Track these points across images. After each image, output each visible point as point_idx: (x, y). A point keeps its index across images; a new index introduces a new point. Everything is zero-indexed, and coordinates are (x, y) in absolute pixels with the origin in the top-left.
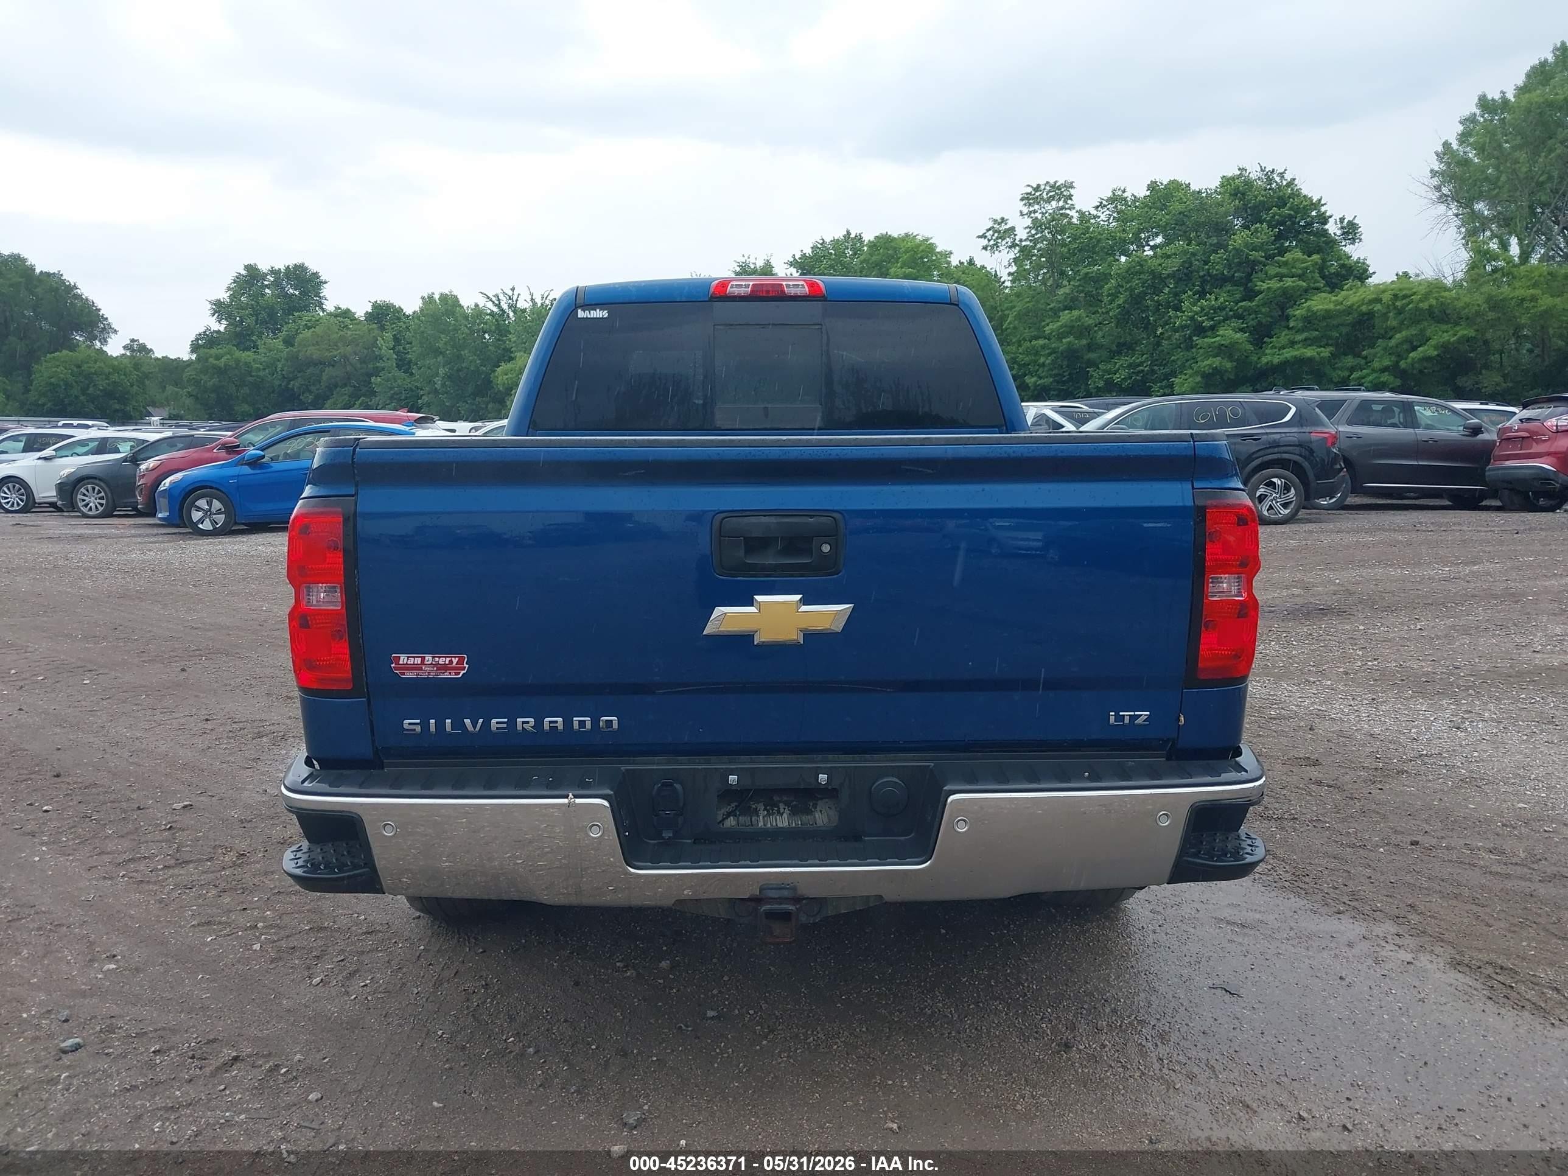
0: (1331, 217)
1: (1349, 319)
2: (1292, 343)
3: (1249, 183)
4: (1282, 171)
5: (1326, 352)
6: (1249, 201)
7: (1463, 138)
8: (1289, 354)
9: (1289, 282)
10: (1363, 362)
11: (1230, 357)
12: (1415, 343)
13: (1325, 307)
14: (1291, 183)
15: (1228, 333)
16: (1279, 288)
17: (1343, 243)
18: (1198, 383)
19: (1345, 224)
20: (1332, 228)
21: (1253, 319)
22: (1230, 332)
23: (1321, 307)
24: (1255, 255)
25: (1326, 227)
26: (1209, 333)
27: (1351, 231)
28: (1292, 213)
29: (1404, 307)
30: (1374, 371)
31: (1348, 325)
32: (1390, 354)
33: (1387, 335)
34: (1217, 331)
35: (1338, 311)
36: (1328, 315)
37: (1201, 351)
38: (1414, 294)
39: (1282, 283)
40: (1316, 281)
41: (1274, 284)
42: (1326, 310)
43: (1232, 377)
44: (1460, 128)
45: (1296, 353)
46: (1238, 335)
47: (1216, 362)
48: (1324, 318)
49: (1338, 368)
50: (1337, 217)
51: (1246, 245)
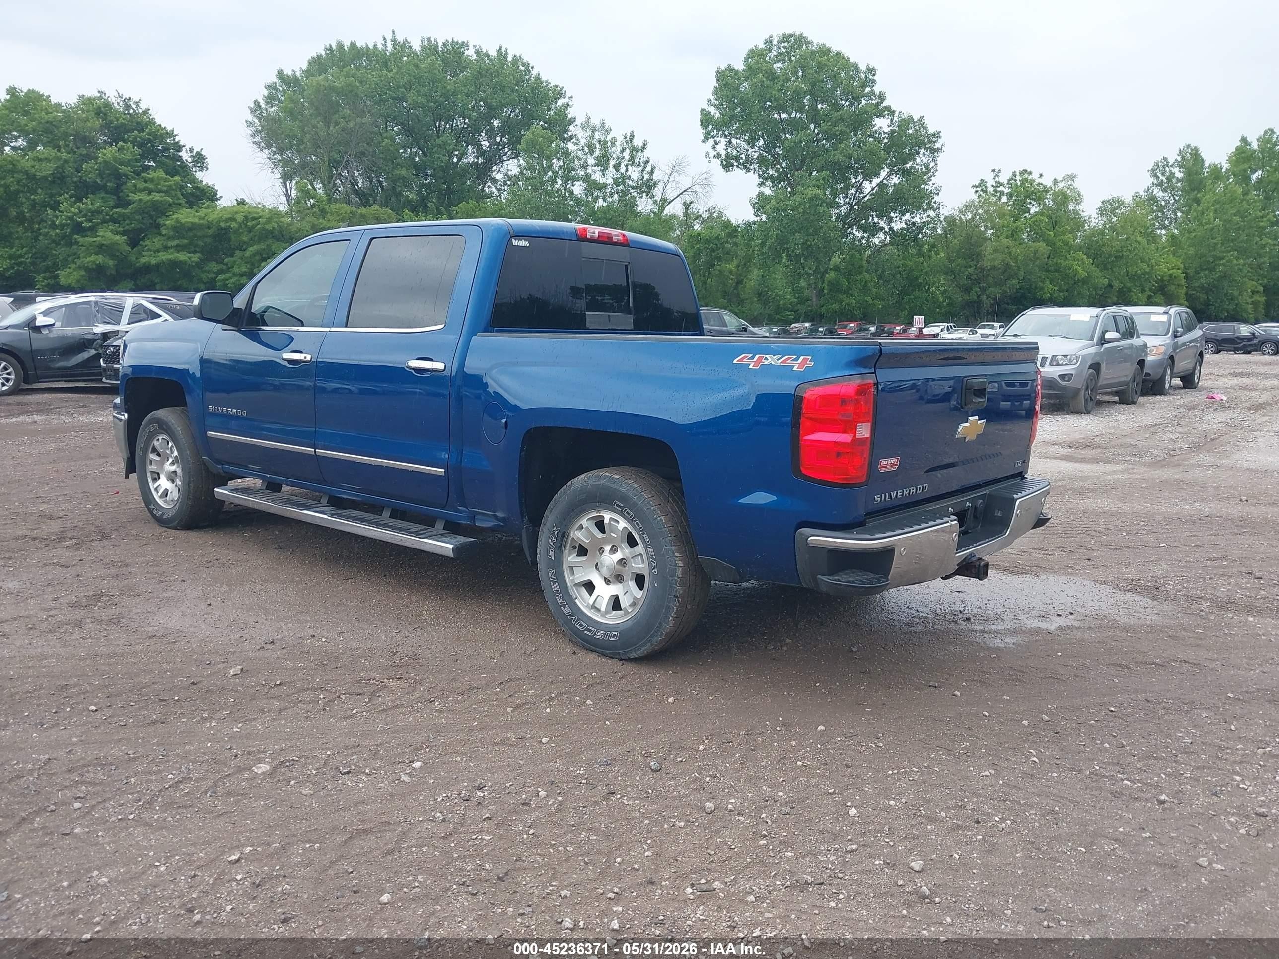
0: (184, 146)
1: (210, 232)
2: (166, 248)
3: (108, 105)
4: (137, 100)
5: (196, 258)
6: (111, 122)
7: (270, 99)
8: (164, 256)
9: (157, 197)
10: (225, 267)
11: (113, 256)
12: (264, 256)
13: (191, 220)
14: (146, 112)
15: (107, 235)
16: (148, 201)
17: (194, 169)
18: (83, 276)
19: (194, 154)
20: (185, 155)
21: (128, 225)
22: (109, 234)
23: (188, 220)
24: (124, 169)
25: (180, 154)
26: (89, 233)
27: (199, 160)
28: (151, 137)
29: (253, 227)
30: (234, 275)
31: (210, 236)
32: (246, 263)
33: (242, 247)
34: (97, 232)
35: (202, 225)
36: (193, 227)
37: (83, 248)
38: (260, 217)
39: (151, 196)
40: (179, 199)
41: (144, 196)
42: (192, 223)
43: (114, 272)
44: (266, 92)
45: (170, 257)
46: (118, 237)
47: (100, 259)
48: (190, 229)
49: (205, 271)
50: (188, 147)
51: (115, 159)
